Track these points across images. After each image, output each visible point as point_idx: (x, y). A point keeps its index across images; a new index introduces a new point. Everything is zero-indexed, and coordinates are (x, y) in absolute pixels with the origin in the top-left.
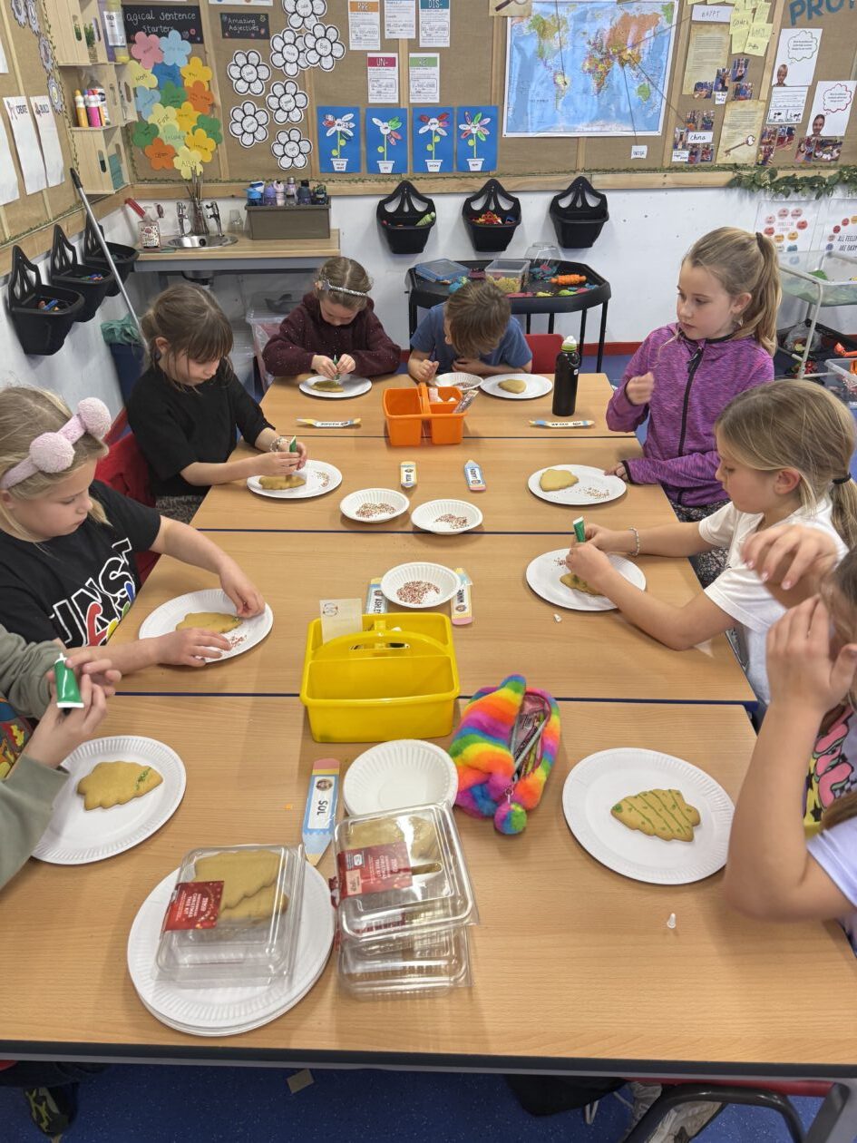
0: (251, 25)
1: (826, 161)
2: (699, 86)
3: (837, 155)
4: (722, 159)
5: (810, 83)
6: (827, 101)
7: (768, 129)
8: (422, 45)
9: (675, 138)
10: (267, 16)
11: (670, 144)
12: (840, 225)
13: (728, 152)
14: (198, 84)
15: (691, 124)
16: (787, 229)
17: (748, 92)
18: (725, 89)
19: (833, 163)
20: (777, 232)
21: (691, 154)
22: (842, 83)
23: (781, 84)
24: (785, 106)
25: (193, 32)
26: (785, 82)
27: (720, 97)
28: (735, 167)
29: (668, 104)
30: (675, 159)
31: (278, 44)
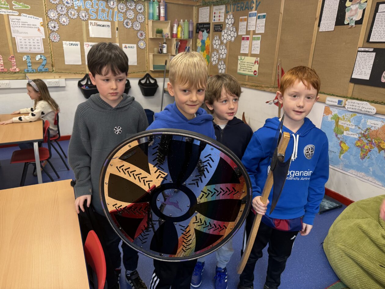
0: (219, 28)
8: (257, 32)
10: (222, 25)
14: (208, 45)
25: (208, 30)
31: (223, 33)
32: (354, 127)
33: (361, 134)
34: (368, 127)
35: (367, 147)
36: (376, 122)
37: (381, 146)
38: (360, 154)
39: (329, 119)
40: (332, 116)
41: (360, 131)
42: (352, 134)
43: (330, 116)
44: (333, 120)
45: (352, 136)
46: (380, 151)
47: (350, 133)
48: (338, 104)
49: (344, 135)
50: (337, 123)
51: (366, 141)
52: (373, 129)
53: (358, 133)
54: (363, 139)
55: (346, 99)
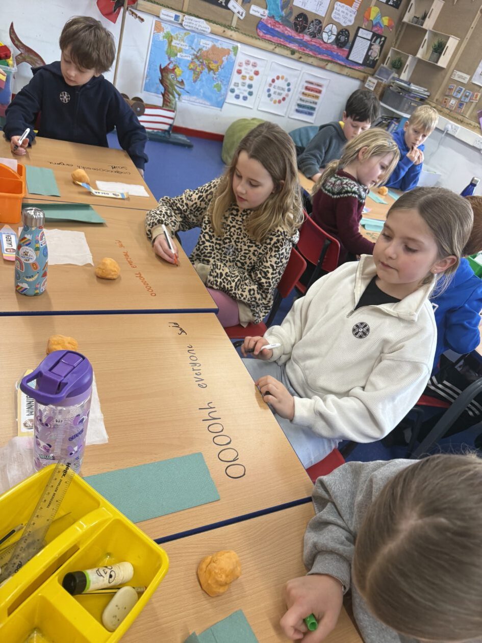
12: (275, 78)
16: (248, 73)
20: (243, 73)
32: (187, 48)
33: (194, 55)
34: (200, 47)
35: (199, 69)
36: (208, 42)
37: (211, 67)
38: (192, 77)
39: (161, 38)
40: (164, 35)
41: (193, 52)
42: (185, 56)
43: (161, 34)
44: (165, 39)
45: (186, 58)
46: (209, 71)
47: (184, 55)
48: (175, 20)
49: (177, 58)
50: (170, 42)
51: (198, 63)
52: (204, 49)
53: (190, 55)
54: (196, 60)
55: (183, 14)
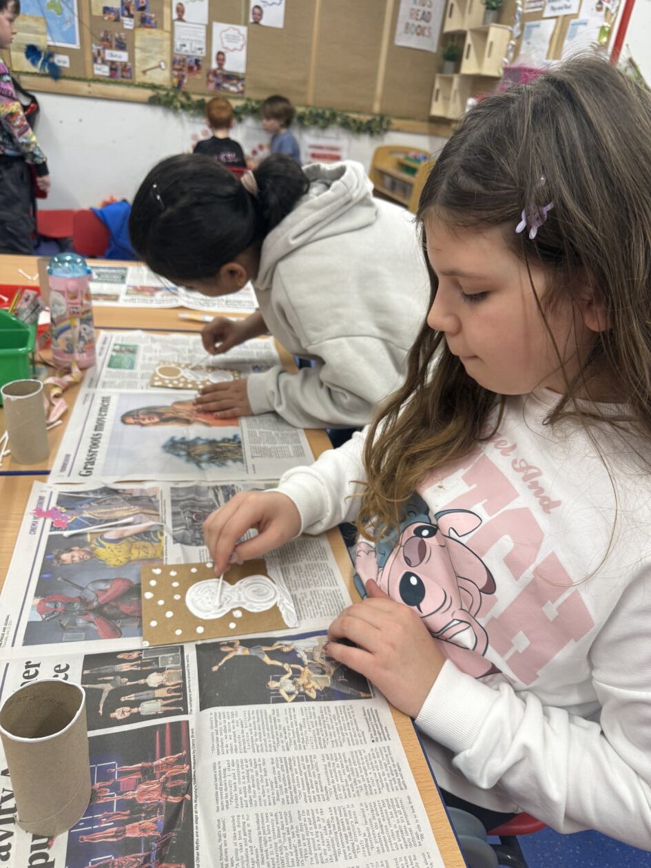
1: (233, 92)
2: (106, 10)
3: (241, 88)
4: (140, 78)
5: (206, 22)
6: (224, 40)
7: (178, 58)
9: (93, 54)
11: (89, 58)
13: (144, 72)
15: (106, 42)
17: (153, 22)
18: (131, 16)
19: (240, 95)
21: (111, 69)
22: (235, 26)
23: (180, 19)
24: (188, 40)
26: (185, 17)
27: (128, 22)
28: (153, 87)
29: (80, 22)
30: (97, 72)
